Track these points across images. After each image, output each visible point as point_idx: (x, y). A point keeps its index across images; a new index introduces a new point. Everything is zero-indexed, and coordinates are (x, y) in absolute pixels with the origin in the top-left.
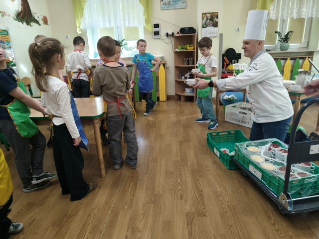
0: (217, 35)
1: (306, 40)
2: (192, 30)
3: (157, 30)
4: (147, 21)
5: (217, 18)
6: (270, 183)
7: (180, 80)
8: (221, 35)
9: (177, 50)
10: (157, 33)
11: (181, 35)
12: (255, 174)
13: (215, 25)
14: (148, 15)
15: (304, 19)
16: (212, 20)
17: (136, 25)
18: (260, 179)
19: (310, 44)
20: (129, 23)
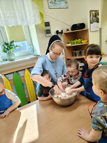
8: (101, 29)
13: (98, 21)
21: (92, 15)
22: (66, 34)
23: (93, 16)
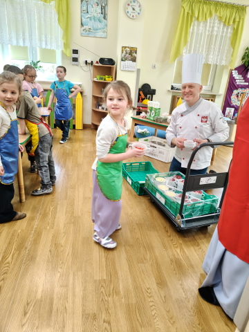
0: (135, 70)
1: (211, 84)
2: (111, 62)
3: (75, 56)
4: (66, 45)
5: (136, 53)
6: (171, 207)
7: (97, 110)
8: (138, 70)
9: (95, 79)
10: (75, 60)
11: (100, 65)
12: (160, 200)
13: (134, 60)
14: (67, 40)
15: (210, 65)
16: (131, 55)
17: (53, 48)
18: (164, 203)
19: (214, 87)
20: (46, 44)
21: (124, 52)
22: (95, 66)
23: (127, 53)
